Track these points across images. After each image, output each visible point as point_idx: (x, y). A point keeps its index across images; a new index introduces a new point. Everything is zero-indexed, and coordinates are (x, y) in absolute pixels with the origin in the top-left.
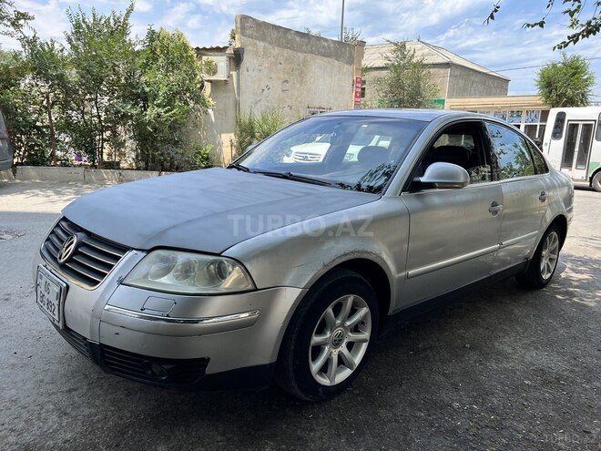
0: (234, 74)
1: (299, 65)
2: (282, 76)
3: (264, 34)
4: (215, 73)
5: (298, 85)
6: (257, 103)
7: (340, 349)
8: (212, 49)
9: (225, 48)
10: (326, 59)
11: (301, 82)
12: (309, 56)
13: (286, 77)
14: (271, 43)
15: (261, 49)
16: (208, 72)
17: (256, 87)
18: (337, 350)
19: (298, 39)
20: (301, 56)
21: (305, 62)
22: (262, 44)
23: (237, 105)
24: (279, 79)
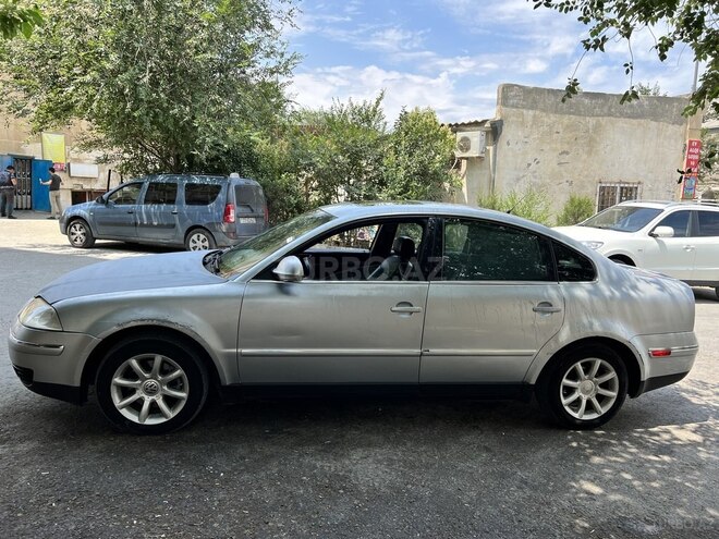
0: (491, 148)
1: (587, 131)
2: (559, 146)
3: (534, 101)
4: (467, 149)
5: (585, 157)
6: (518, 179)
7: (146, 397)
8: (470, 124)
9: (484, 122)
10: (634, 121)
11: (589, 153)
12: (604, 120)
13: (566, 148)
14: (543, 110)
15: (530, 118)
16: (462, 149)
17: (519, 161)
18: (144, 395)
19: (587, 101)
20: (591, 121)
21: (597, 128)
22: (531, 112)
23: (492, 182)
24: (554, 150)
